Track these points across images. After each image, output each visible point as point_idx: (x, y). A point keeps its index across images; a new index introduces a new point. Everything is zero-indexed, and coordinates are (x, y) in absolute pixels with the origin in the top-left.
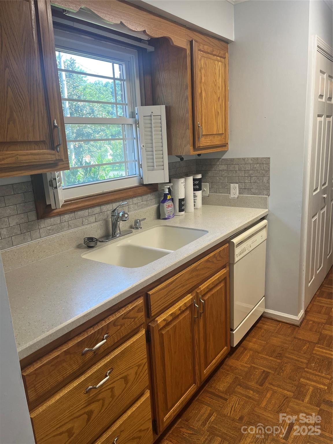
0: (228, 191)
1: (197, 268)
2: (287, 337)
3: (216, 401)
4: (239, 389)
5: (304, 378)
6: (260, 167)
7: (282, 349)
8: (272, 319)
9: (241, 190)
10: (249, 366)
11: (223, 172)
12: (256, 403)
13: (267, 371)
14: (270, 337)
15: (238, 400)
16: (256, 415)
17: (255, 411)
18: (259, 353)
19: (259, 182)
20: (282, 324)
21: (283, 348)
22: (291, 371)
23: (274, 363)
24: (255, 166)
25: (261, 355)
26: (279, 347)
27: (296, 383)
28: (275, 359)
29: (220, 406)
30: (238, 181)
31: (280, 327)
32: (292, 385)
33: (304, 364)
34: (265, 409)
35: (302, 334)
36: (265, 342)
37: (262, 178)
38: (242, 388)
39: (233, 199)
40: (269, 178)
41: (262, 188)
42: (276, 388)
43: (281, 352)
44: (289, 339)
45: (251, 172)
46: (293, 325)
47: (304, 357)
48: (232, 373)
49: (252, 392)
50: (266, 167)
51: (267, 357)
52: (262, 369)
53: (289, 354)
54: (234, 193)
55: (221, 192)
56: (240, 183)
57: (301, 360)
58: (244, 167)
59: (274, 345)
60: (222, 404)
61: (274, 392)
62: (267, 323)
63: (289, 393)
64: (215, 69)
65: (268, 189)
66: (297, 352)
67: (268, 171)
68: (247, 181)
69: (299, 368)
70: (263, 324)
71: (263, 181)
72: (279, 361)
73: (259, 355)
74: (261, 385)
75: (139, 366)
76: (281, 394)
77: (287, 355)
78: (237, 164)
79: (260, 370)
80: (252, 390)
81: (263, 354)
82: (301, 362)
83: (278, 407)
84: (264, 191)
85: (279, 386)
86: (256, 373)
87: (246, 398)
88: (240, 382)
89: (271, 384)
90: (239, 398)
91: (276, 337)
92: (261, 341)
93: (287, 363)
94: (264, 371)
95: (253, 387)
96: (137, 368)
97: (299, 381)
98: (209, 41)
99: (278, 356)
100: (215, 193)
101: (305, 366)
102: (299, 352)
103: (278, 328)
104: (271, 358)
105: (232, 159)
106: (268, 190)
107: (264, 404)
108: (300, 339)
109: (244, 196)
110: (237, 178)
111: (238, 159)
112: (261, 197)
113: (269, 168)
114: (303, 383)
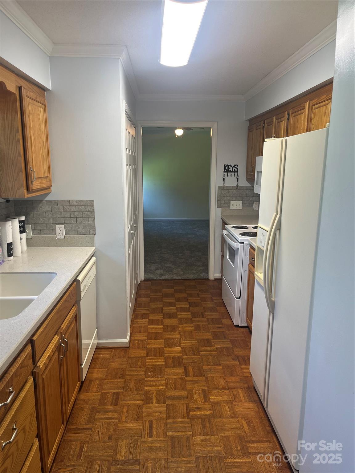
0: (54, 232)
1: (60, 309)
2: (123, 359)
3: (82, 433)
4: (98, 416)
5: (146, 386)
6: (86, 208)
7: (122, 370)
8: (105, 348)
9: (68, 230)
10: (100, 393)
11: (47, 213)
12: (117, 420)
13: (117, 392)
14: (108, 363)
15: (102, 425)
16: (121, 429)
17: (119, 427)
18: (104, 380)
19: (85, 222)
20: (114, 350)
21: (122, 368)
22: (135, 384)
23: (120, 383)
24: (81, 208)
25: (107, 381)
26: (119, 369)
27: (142, 392)
28: (120, 380)
29: (87, 437)
30: (64, 222)
31: (114, 353)
32: (140, 395)
33: (143, 376)
34: (126, 421)
35: (134, 353)
36: (106, 369)
37: (87, 218)
38: (101, 414)
39: (60, 240)
40: (95, 219)
41: (88, 228)
42: (129, 402)
43: (122, 372)
44: (124, 360)
45: (76, 213)
46: (124, 348)
47: (141, 370)
48: (88, 405)
49: (111, 413)
50: (91, 208)
51: (113, 380)
52: (111, 392)
53: (129, 372)
54: (60, 234)
55: (46, 233)
56: (65, 224)
57: (139, 373)
58: (69, 208)
59: (115, 369)
60: (88, 434)
61: (129, 406)
62: (101, 353)
63: (139, 402)
64: (39, 115)
65: (94, 228)
66: (135, 368)
67: (93, 212)
68: (73, 222)
69: (140, 380)
70: (99, 354)
71: (88, 222)
72: (123, 380)
73: (105, 381)
74: (116, 404)
75: (31, 415)
76: (134, 405)
77: (127, 373)
78: (61, 205)
79: (111, 393)
80: (111, 411)
81: (108, 379)
82: (140, 375)
83: (136, 416)
84: (90, 230)
85: (130, 400)
86: (108, 397)
87: (108, 420)
88: (97, 409)
89: (124, 400)
90: (102, 423)
91: (113, 362)
92: (102, 369)
93: (130, 380)
94: (114, 393)
95: (110, 409)
96: (30, 416)
97: (144, 390)
98: (32, 88)
99: (121, 377)
100: (39, 234)
101: (144, 377)
102: (136, 368)
103: (113, 354)
104: (116, 380)
105: (56, 201)
106: (94, 230)
107: (124, 418)
108: (133, 357)
109: (70, 236)
110: (63, 219)
111: (62, 201)
112: (88, 236)
113: (94, 210)
114: (147, 390)
